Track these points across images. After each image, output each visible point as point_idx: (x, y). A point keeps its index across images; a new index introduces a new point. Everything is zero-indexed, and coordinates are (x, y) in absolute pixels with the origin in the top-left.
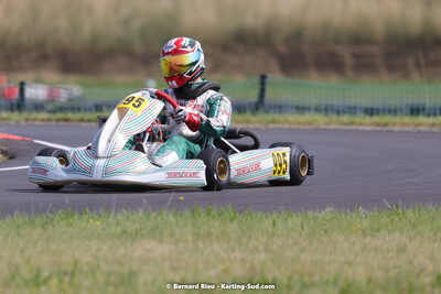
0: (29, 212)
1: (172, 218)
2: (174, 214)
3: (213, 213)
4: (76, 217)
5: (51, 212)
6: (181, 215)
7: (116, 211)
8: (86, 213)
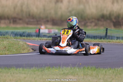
0: (38, 67)
1: (78, 70)
2: (78, 68)
3: (89, 68)
4: (51, 69)
5: (44, 67)
6: (80, 69)
7: (62, 67)
8: (54, 68)
